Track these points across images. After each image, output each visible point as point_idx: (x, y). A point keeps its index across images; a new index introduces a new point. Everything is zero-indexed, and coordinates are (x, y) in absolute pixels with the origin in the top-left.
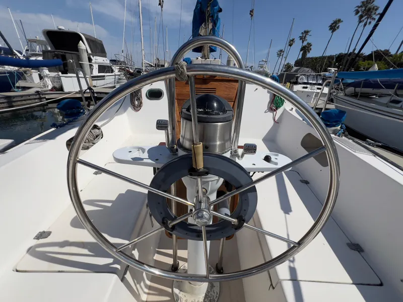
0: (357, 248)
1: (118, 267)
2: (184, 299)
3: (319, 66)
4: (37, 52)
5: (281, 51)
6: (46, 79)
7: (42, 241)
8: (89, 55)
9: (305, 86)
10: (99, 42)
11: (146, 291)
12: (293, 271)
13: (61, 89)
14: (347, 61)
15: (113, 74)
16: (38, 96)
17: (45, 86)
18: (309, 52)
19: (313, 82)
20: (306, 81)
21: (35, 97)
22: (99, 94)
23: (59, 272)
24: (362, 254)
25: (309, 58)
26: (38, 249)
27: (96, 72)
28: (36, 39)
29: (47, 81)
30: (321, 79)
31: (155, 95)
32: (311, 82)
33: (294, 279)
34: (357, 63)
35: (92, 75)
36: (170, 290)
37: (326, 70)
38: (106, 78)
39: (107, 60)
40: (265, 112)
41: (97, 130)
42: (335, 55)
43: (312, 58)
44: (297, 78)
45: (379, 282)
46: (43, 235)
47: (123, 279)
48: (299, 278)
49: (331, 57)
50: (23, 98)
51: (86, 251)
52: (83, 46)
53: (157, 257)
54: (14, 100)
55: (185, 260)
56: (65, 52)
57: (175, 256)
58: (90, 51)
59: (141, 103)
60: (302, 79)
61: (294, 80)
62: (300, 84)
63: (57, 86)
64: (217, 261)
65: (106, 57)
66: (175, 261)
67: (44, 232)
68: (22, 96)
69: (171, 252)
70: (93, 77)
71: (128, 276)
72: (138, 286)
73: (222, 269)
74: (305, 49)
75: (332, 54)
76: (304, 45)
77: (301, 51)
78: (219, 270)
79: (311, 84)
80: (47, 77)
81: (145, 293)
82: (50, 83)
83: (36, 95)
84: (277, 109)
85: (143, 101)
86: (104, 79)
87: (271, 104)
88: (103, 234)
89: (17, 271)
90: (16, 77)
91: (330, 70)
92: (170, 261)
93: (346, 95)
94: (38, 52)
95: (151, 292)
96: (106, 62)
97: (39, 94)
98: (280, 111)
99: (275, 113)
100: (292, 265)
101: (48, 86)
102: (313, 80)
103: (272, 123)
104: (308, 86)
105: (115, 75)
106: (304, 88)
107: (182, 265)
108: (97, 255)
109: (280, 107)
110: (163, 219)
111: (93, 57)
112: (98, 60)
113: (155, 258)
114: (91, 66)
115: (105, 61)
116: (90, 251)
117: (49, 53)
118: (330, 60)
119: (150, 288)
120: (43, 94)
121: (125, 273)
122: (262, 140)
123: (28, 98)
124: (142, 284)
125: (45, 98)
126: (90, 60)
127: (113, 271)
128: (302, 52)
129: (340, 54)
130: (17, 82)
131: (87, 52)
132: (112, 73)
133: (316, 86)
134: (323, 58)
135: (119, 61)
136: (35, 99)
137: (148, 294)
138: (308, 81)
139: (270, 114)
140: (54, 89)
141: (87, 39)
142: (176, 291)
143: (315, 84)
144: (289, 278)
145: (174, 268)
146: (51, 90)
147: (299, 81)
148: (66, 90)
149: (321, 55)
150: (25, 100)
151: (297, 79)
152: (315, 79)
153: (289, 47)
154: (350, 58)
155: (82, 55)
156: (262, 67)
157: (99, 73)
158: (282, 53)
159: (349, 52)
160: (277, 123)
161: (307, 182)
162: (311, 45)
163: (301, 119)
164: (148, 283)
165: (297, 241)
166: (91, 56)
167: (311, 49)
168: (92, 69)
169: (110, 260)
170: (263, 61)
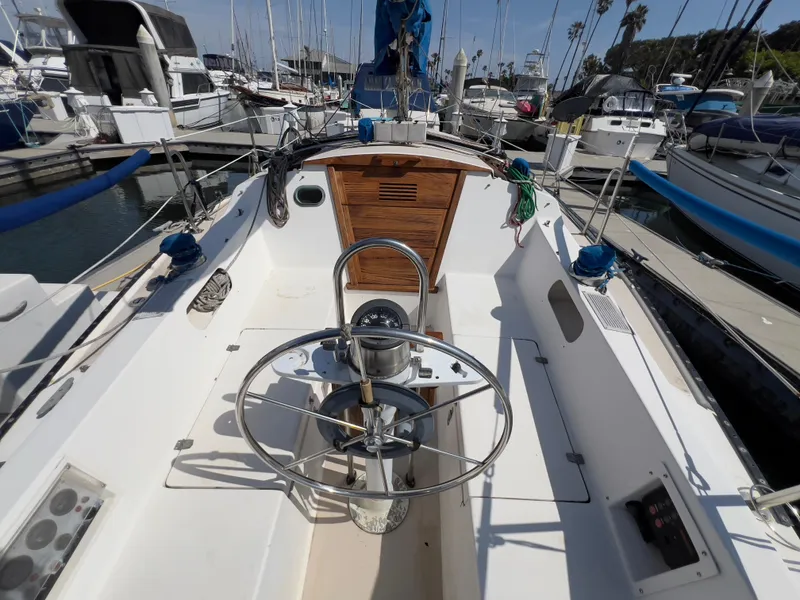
0: (578, 459)
1: (284, 482)
2: (363, 515)
3: (652, 69)
4: (44, 46)
5: (579, 26)
6: (83, 116)
7: (185, 452)
8: (160, 53)
9: (617, 119)
10: (179, 21)
11: (315, 506)
12: (488, 487)
13: (116, 138)
14: (720, 52)
15: (215, 94)
16: (74, 157)
17: (83, 131)
18: (640, 29)
19: (635, 110)
20: (619, 108)
21: (69, 158)
22: (193, 147)
23: (217, 488)
24: (581, 466)
25: (640, 43)
26: (184, 462)
27: (179, 94)
28: (35, 13)
29: (86, 120)
30: (652, 103)
31: (310, 197)
32: (630, 110)
33: (487, 497)
34: (742, 58)
35: (172, 100)
36: (345, 505)
37: (667, 79)
38: (201, 104)
39: (198, 64)
40: (502, 227)
41: (222, 277)
42: (697, 34)
43: (644, 43)
44: (602, 101)
45: (586, 499)
46: (183, 444)
47: (290, 496)
48: (493, 494)
49: (687, 41)
50: (47, 163)
51: (241, 465)
52: (149, 36)
53: (326, 465)
54: (32, 166)
55: (362, 468)
56: (110, 50)
57: (350, 464)
58: (161, 46)
59: (287, 212)
60: (612, 103)
61: (595, 106)
62: (607, 114)
63: (107, 131)
64: (405, 471)
65: (196, 56)
66: (350, 469)
67: (184, 441)
68: (45, 158)
69: (344, 457)
70: (175, 104)
71: (295, 492)
72: (305, 501)
73: (413, 480)
74: (632, 21)
75: (692, 33)
76: (630, 11)
77: (622, 25)
78: (410, 482)
79: (629, 114)
80: (84, 111)
81: (313, 508)
82: (93, 125)
83: (70, 154)
84: (522, 222)
85: (289, 210)
86: (197, 108)
87: (513, 213)
88: (260, 444)
89: (167, 487)
90: (23, 114)
91: (675, 78)
92: (344, 470)
93: (689, 150)
94: (47, 45)
95: (321, 507)
96: (197, 67)
97: (76, 152)
98: (527, 226)
99: (519, 228)
100: (488, 480)
101: (88, 131)
102: (634, 106)
103: (513, 246)
104: (623, 119)
105: (220, 96)
106: (614, 123)
107: (360, 475)
108: (256, 470)
109: (527, 219)
110: (334, 441)
111: (170, 57)
112: (181, 63)
113: (323, 466)
114: (167, 77)
115: (195, 65)
116: (247, 464)
117: (77, 52)
118: (685, 48)
119: (319, 502)
120: (83, 152)
121: (291, 489)
122: (496, 276)
123: (56, 161)
124: (310, 499)
125: (88, 158)
126: (164, 65)
127: (279, 488)
128: (624, 28)
129: (710, 32)
130: (27, 124)
131: (157, 48)
132: (212, 91)
133: (641, 120)
134: (668, 42)
135: (223, 57)
136: (70, 162)
137: (318, 509)
138: (624, 107)
139: (511, 231)
140: (102, 138)
141: (152, 16)
142: (353, 506)
143: (637, 115)
144: (480, 494)
145: (350, 479)
146: (98, 140)
147: (606, 108)
148: (127, 139)
149: (666, 36)
150: (51, 166)
151: (601, 105)
152: (640, 102)
153: (597, 15)
154: (728, 42)
155: (147, 55)
156: (532, 68)
157: (185, 94)
158: (580, 31)
159: (729, 28)
160: (521, 246)
161: (544, 361)
162: (646, 12)
163: (556, 249)
164: (317, 497)
165: (481, 461)
166: (166, 57)
167: (644, 21)
168: (171, 87)
169: (274, 476)
170: (535, 53)
